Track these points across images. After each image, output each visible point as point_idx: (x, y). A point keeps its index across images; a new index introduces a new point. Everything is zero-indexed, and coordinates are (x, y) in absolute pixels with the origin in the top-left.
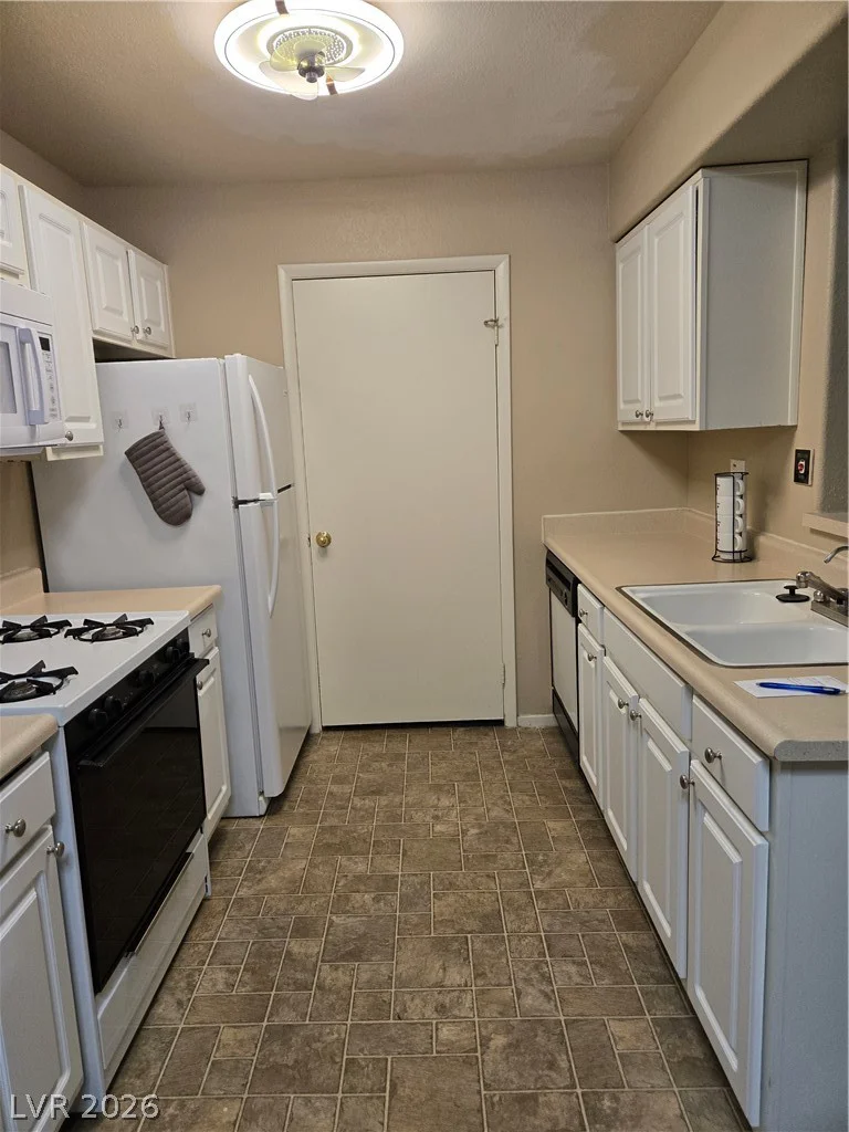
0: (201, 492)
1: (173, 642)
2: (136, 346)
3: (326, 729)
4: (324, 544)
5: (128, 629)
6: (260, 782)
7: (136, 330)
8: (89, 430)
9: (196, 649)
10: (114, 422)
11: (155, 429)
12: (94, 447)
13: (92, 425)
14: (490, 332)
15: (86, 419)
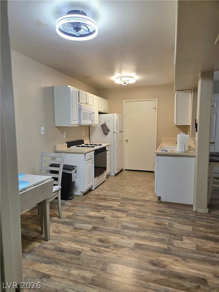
0: (109, 131)
1: (104, 147)
2: (103, 112)
3: (126, 170)
4: (127, 141)
5: (100, 145)
6: (114, 171)
7: (103, 110)
8: (97, 123)
9: (107, 149)
10: (100, 122)
11: (105, 123)
12: (97, 125)
13: (97, 122)
14: (155, 110)
15: (97, 121)
